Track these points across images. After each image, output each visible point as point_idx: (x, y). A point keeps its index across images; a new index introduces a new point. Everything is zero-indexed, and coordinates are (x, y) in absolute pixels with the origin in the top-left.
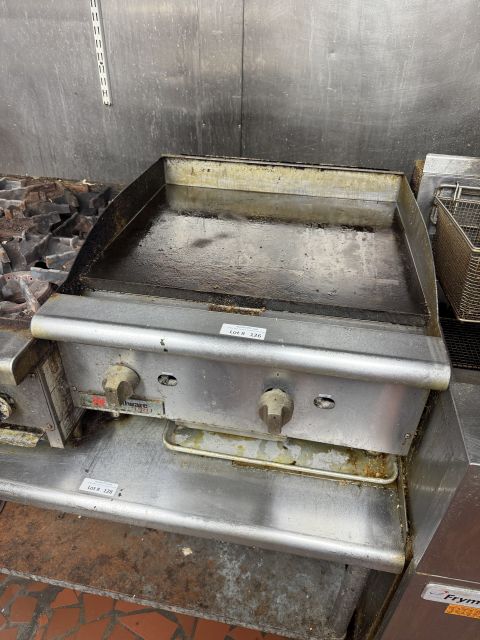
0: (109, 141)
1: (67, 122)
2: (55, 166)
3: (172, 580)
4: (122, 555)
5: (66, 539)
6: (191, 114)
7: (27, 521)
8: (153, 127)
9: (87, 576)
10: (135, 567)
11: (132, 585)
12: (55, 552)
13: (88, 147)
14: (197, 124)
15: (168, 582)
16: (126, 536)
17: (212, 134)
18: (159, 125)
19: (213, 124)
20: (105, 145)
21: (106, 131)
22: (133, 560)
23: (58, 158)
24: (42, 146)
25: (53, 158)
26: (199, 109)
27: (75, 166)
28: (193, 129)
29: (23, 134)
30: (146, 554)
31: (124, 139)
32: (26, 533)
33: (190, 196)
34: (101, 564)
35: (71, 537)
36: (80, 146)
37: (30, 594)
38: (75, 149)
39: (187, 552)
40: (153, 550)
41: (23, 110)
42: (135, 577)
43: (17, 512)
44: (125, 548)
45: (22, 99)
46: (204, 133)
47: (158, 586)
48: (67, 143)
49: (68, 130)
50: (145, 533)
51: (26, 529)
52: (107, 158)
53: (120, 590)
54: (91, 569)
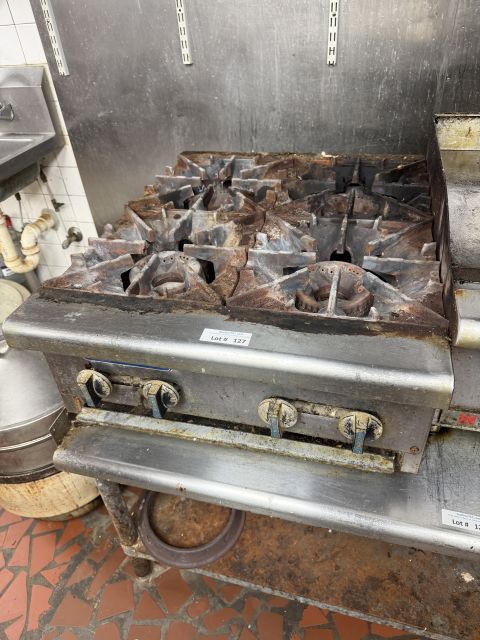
0: (323, 107)
1: (277, 89)
2: (254, 141)
3: (463, 612)
4: (394, 578)
5: (323, 557)
6: (435, 67)
7: (275, 534)
8: (382, 86)
9: (363, 602)
10: (413, 593)
11: (418, 614)
12: (316, 572)
13: (297, 116)
14: (439, 79)
15: (459, 614)
16: (389, 556)
17: (456, 90)
18: (390, 84)
19: (461, 76)
20: (318, 113)
21: (322, 96)
22: (409, 585)
23: (260, 132)
24: (244, 120)
25: (255, 132)
26: (445, 60)
27: (278, 140)
28: (433, 85)
29: (224, 107)
30: (421, 578)
31: (342, 104)
32: (278, 548)
33: (458, 161)
34: (375, 588)
35: (329, 554)
36: (288, 116)
37: (273, 610)
38: (282, 120)
39: (468, 578)
40: (427, 573)
41: (228, 80)
42: (417, 606)
43: (261, 524)
44: (395, 570)
45: (230, 67)
46: (446, 90)
47: (450, 618)
48: (274, 115)
49: (277, 99)
50: (410, 553)
51: (277, 544)
52: (318, 128)
53: (407, 620)
54: (364, 594)
